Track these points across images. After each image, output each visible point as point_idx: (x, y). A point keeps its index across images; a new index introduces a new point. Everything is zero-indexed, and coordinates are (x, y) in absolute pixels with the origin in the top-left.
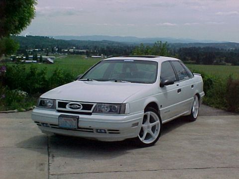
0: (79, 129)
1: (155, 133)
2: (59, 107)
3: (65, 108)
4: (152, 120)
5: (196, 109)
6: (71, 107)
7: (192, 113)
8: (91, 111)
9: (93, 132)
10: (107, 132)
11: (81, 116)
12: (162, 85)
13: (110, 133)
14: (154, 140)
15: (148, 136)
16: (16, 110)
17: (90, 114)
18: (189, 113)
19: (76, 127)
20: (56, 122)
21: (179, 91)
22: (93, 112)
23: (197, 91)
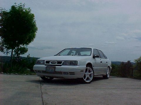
0: (56, 72)
1: (91, 77)
2: (46, 63)
3: (49, 63)
4: (90, 72)
5: (108, 73)
6: (52, 63)
7: (107, 75)
8: (61, 64)
9: (62, 74)
10: (69, 74)
11: (56, 66)
12: (94, 57)
13: (70, 74)
14: (90, 81)
15: (88, 79)
16: (25, 74)
17: (61, 66)
18: (105, 74)
19: (54, 71)
20: (45, 70)
21: (101, 62)
22: (62, 64)
23: (109, 65)
